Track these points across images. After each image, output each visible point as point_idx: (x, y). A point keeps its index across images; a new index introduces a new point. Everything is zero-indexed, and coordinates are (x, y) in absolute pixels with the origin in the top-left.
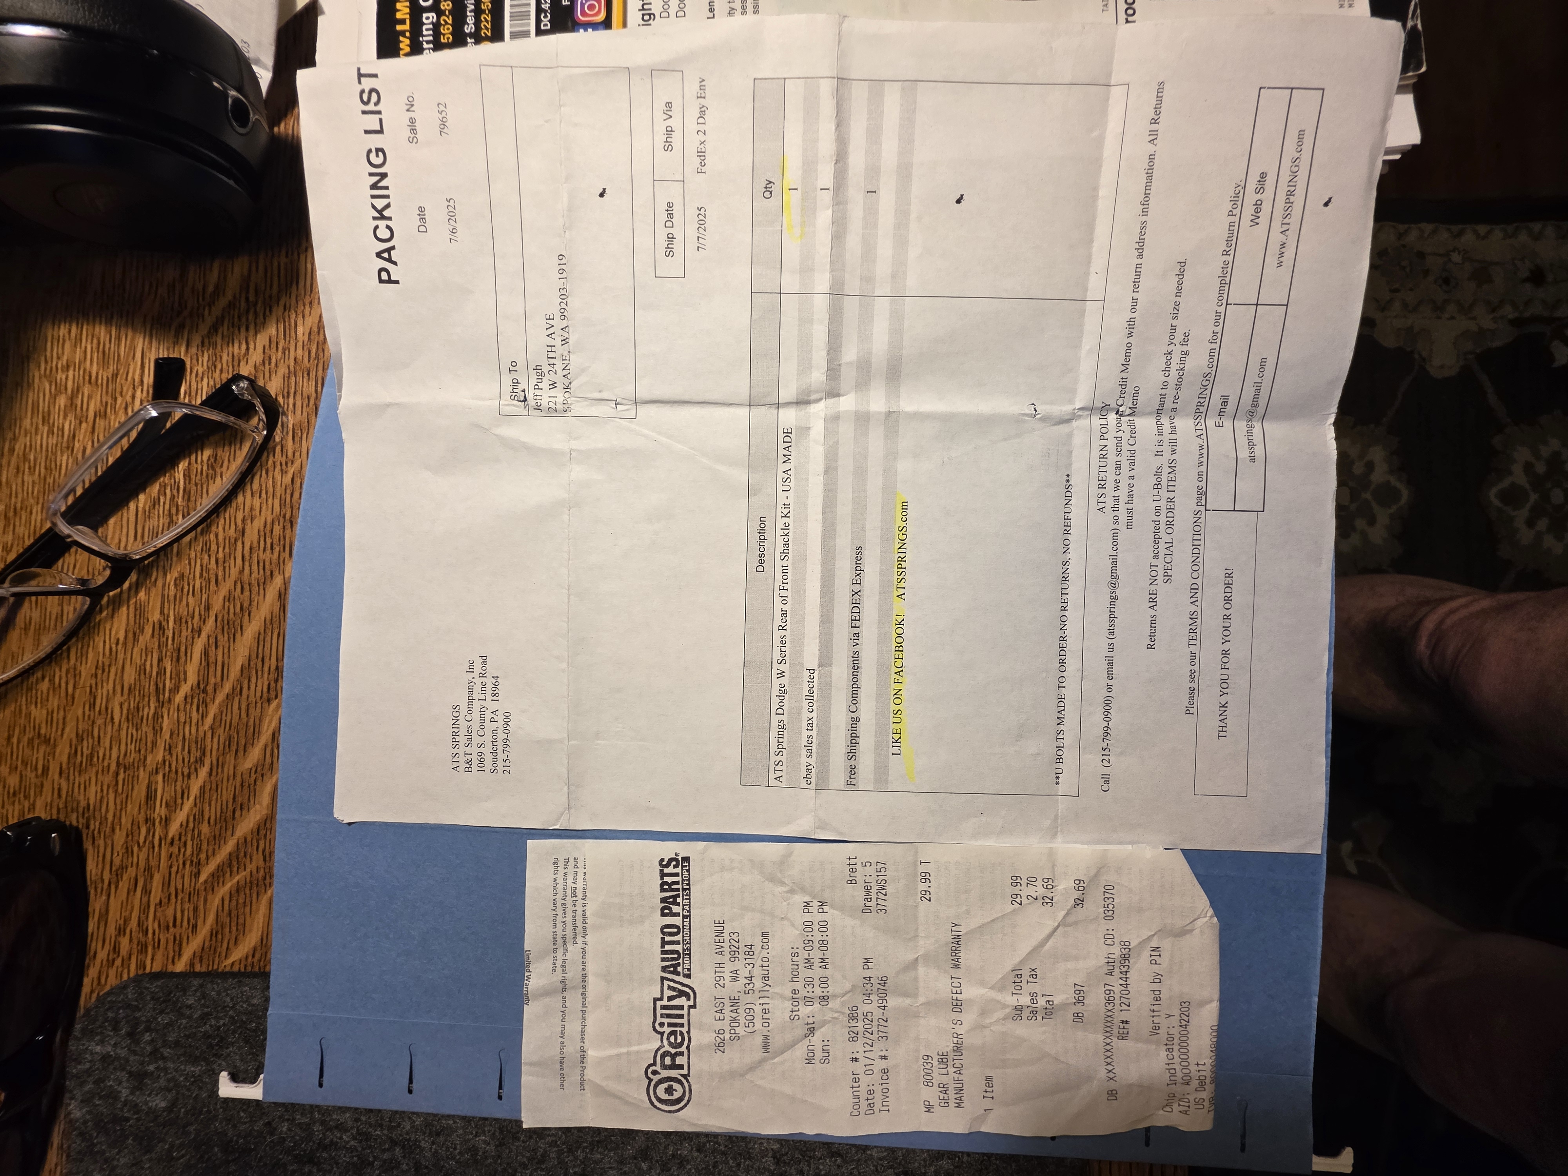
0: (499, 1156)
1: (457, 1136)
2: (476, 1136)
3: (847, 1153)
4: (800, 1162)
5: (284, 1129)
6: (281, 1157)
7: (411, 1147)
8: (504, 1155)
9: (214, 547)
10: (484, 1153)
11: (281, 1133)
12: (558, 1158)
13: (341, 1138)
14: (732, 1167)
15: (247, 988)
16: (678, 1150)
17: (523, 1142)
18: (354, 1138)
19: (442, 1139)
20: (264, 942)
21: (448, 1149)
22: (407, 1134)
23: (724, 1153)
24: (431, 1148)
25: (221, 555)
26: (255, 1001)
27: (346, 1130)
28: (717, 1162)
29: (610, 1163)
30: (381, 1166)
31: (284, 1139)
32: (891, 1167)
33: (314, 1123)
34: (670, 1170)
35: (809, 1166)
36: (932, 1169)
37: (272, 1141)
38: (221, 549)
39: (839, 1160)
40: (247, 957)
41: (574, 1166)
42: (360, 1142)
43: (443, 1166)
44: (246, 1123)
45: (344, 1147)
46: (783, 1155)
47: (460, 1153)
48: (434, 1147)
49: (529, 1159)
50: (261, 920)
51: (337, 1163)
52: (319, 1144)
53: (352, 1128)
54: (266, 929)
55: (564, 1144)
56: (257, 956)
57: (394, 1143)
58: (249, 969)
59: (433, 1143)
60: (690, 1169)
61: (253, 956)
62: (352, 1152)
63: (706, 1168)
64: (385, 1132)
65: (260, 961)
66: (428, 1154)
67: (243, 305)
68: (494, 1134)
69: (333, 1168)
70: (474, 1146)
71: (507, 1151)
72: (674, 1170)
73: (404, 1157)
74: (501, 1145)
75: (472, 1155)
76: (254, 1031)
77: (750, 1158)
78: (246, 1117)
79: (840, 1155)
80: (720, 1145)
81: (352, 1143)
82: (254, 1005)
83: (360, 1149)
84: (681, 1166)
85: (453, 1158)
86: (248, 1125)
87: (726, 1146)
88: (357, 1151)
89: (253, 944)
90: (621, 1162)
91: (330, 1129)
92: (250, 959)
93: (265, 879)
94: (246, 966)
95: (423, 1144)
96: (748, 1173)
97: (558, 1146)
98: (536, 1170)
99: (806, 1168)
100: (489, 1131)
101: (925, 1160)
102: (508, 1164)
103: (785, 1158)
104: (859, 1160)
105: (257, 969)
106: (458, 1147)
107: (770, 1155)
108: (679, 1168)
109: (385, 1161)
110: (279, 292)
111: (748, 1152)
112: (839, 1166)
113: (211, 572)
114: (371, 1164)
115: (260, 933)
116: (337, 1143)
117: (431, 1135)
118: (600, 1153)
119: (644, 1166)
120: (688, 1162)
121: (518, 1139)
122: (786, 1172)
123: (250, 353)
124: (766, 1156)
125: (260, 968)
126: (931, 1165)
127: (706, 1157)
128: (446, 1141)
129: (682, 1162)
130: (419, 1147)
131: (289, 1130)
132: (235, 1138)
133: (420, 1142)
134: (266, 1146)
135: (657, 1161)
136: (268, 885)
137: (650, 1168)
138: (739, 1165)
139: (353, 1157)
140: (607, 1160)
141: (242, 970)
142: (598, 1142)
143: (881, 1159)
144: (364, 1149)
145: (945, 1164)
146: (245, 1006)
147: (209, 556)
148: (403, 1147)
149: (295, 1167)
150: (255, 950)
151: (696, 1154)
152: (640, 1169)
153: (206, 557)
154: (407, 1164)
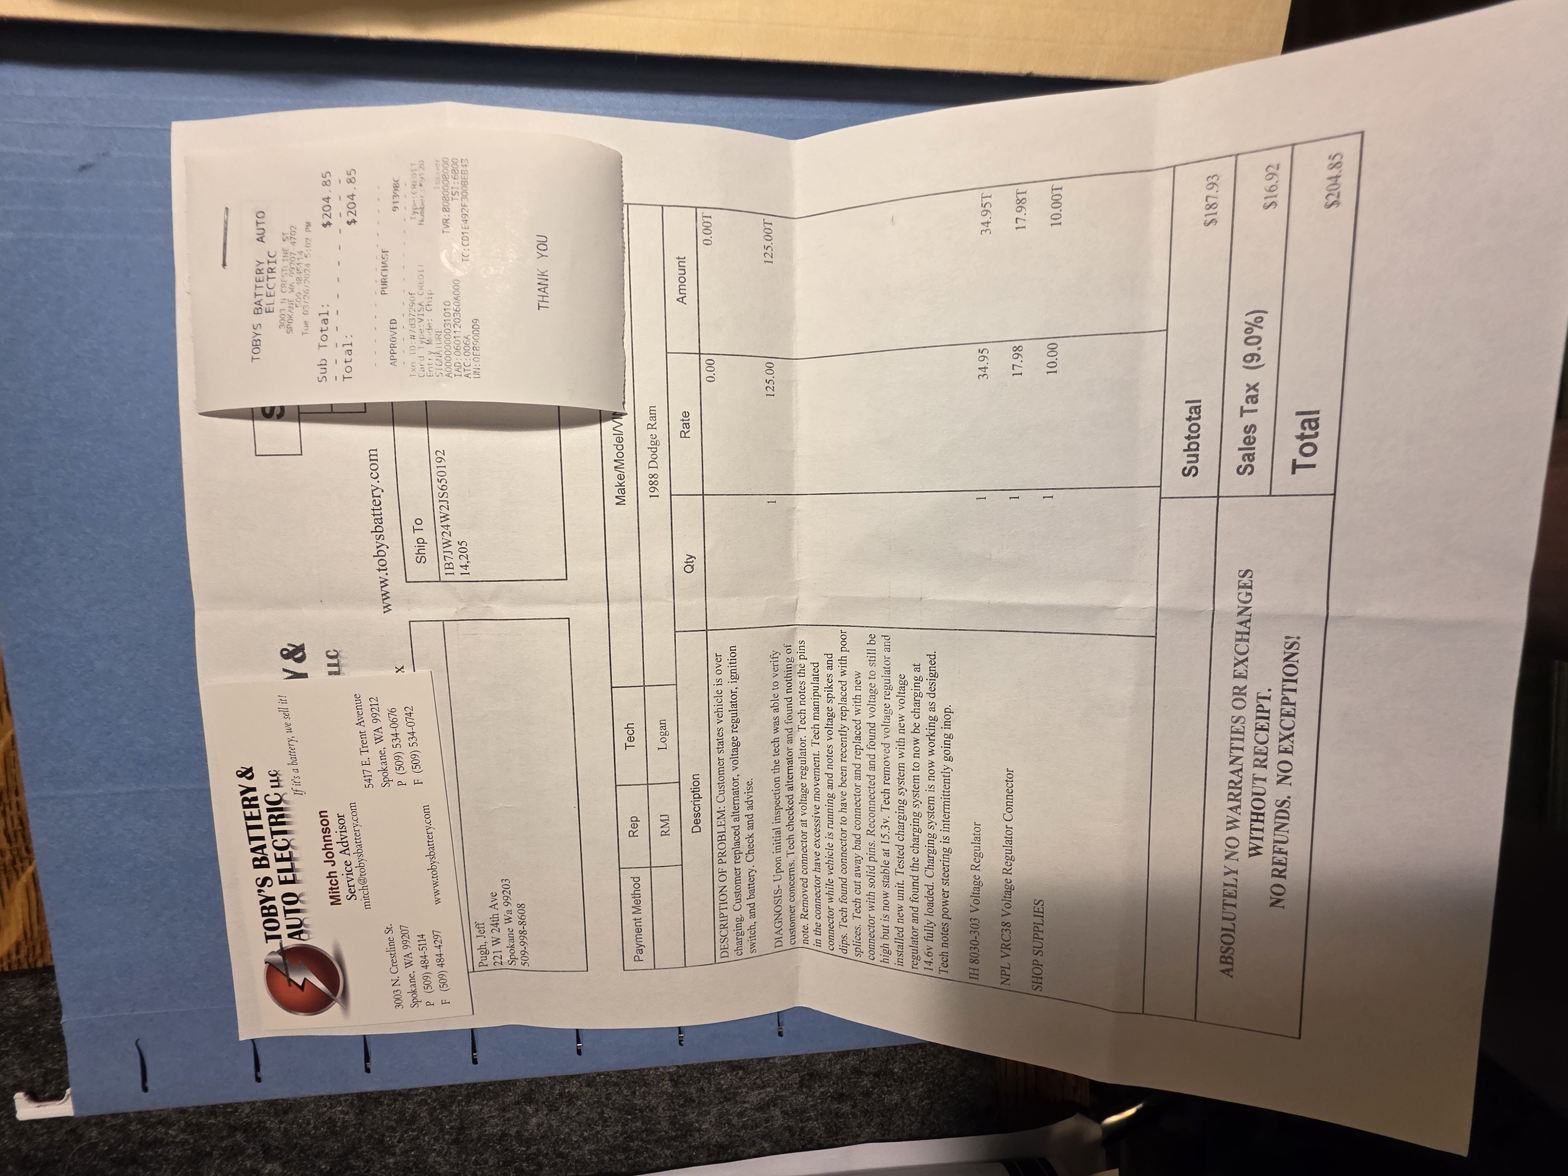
0: (361, 1125)
1: (309, 1111)
2: (331, 1108)
3: (748, 1065)
4: (699, 1080)
5: (94, 1134)
6: (95, 1163)
7: (255, 1129)
8: (367, 1123)
10: (343, 1123)
11: (90, 1139)
12: (431, 1116)
13: (167, 1133)
14: (627, 1096)
15: (13, 990)
16: (565, 1088)
17: (388, 1105)
18: (184, 1131)
19: (291, 1116)
20: (29, 935)
21: (299, 1125)
22: (247, 1116)
23: (616, 1084)
24: (280, 1127)
26: (26, 1002)
27: (171, 1125)
28: (610, 1094)
29: (490, 1112)
30: (221, 1155)
31: (95, 1145)
32: (796, 1071)
33: (130, 1122)
34: (559, 1108)
35: (710, 1082)
36: (838, 1067)
37: (80, 1149)
39: (741, 1073)
40: (9, 955)
41: (450, 1121)
42: (192, 1133)
43: (296, 1143)
44: (43, 1135)
45: (173, 1142)
46: (681, 1076)
47: (315, 1127)
48: (283, 1126)
49: (397, 1122)
50: (19, 910)
51: (166, 1160)
52: (140, 1143)
53: (179, 1121)
54: (27, 921)
55: (434, 1101)
56: (23, 952)
57: (233, 1129)
58: (15, 967)
59: (281, 1122)
60: (581, 1105)
61: (18, 952)
62: (183, 1145)
63: (598, 1102)
64: (221, 1119)
65: (27, 956)
66: (278, 1135)
68: (352, 1103)
69: (162, 1166)
70: (330, 1118)
71: (371, 1118)
72: (564, 1109)
73: (248, 1141)
74: (362, 1112)
75: (328, 1128)
76: (33, 1035)
77: (644, 1085)
78: (42, 1129)
79: (742, 1068)
80: (611, 1077)
81: (181, 1137)
82: (26, 1007)
83: (191, 1141)
84: (570, 1102)
85: (308, 1134)
86: (45, 1137)
87: (618, 1077)
88: (189, 1144)
89: (13, 939)
90: (504, 1109)
91: (153, 1126)
92: (14, 957)
93: (14, 863)
94: (10, 965)
95: (268, 1124)
96: (644, 1099)
97: (428, 1104)
98: (406, 1132)
99: (706, 1085)
100: (346, 1101)
101: (830, 1060)
102: (373, 1130)
103: (683, 1079)
104: (761, 1069)
105: (25, 966)
106: (312, 1121)
107: (667, 1078)
108: (567, 1106)
109: (225, 1149)
111: (644, 1080)
112: (741, 1079)
115: (21, 927)
116: (162, 1139)
117: (277, 1114)
118: (477, 1104)
119: (530, 1109)
120: (578, 1098)
121: (382, 1104)
122: (685, 1092)
124: (663, 1080)
125: (29, 965)
126: (836, 1064)
127: (597, 1090)
128: (296, 1117)
129: (571, 1100)
130: (265, 1128)
131: (100, 1134)
132: (32, 1152)
133: (265, 1122)
134: (74, 1155)
135: (544, 1103)
136: (20, 869)
137: (537, 1110)
138: (634, 1093)
139: (185, 1150)
140: (486, 1109)
141: (7, 969)
142: (475, 1093)
143: (784, 1066)
144: (196, 1141)
145: (852, 1061)
146: (14, 1009)
148: (245, 1131)
149: (114, 1170)
150: (18, 945)
151: (585, 1089)
152: (525, 1113)
154: (253, 1148)
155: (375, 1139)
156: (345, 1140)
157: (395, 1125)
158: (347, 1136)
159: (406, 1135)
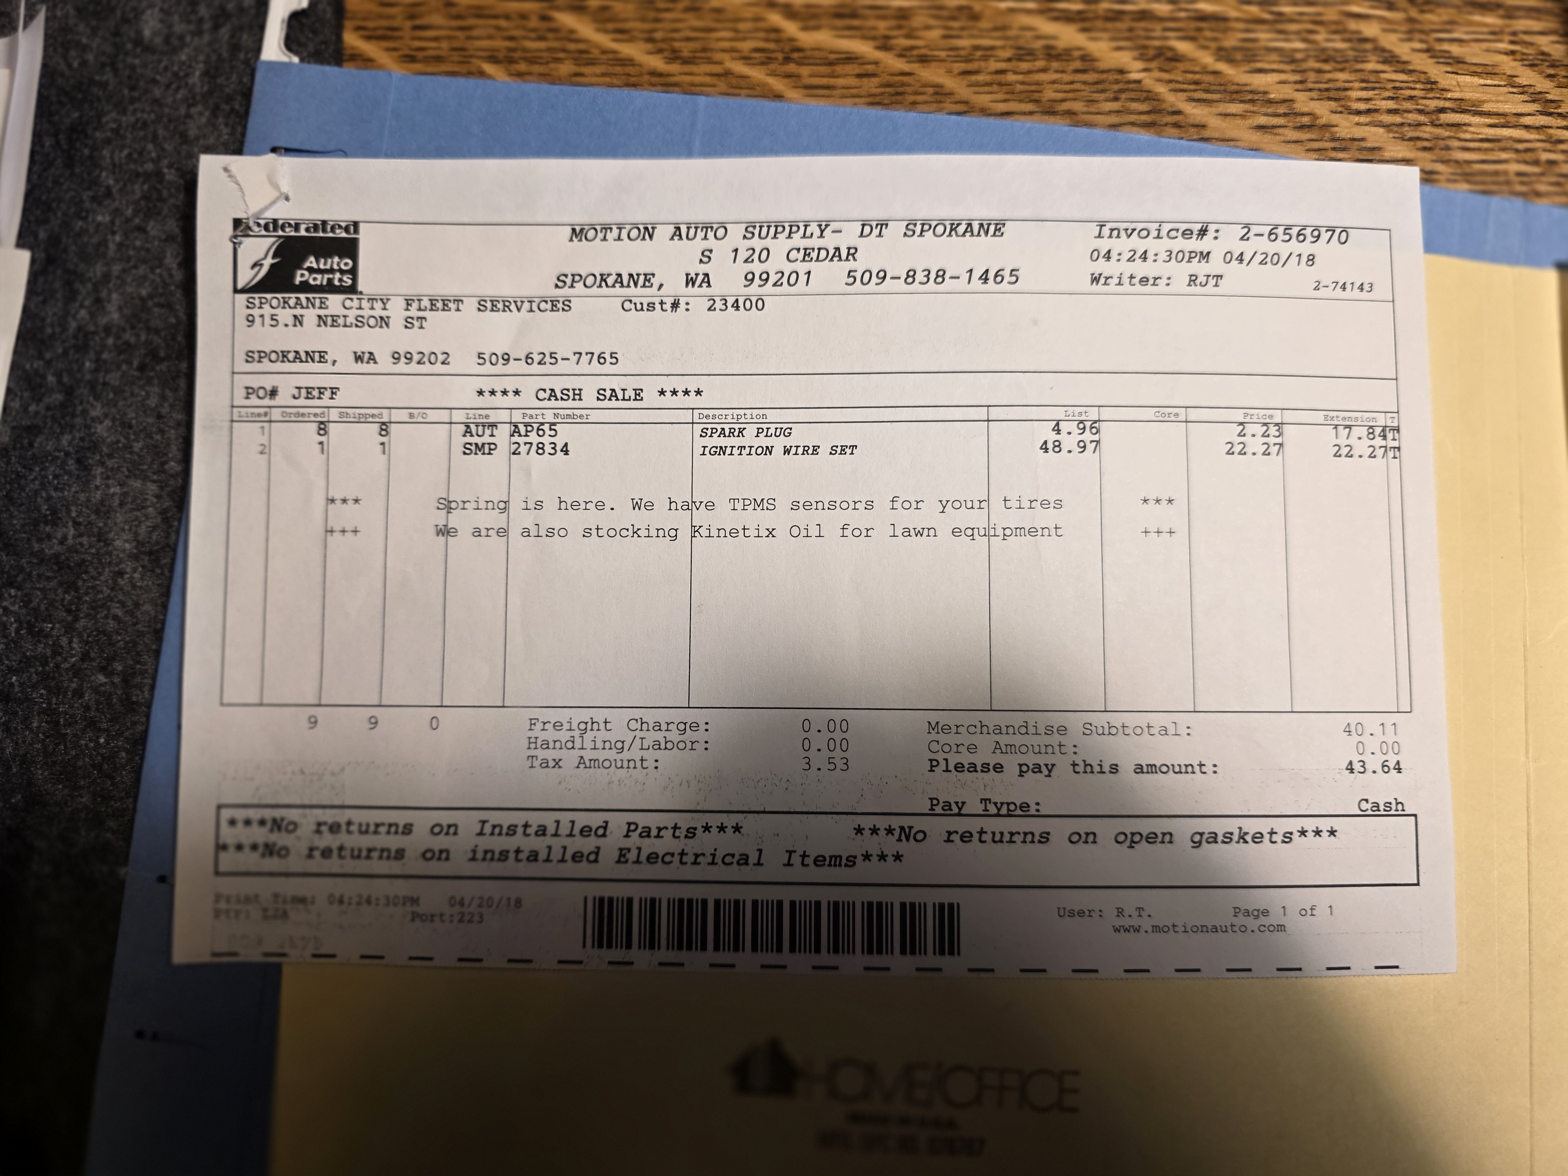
9: (1024, 66)
12: (36, 658)
25: (1011, 77)
38: (1020, 77)
67: (1433, 104)
75: (46, 516)
102: (30, 575)
110: (1457, 162)
113: (983, 64)
114: (40, 356)
123: (1351, 117)
147: (1009, 60)
153: (1008, 54)
155: (16, 576)
156: (24, 535)
157: (31, 606)
158: (29, 540)
159: (12, 620)
